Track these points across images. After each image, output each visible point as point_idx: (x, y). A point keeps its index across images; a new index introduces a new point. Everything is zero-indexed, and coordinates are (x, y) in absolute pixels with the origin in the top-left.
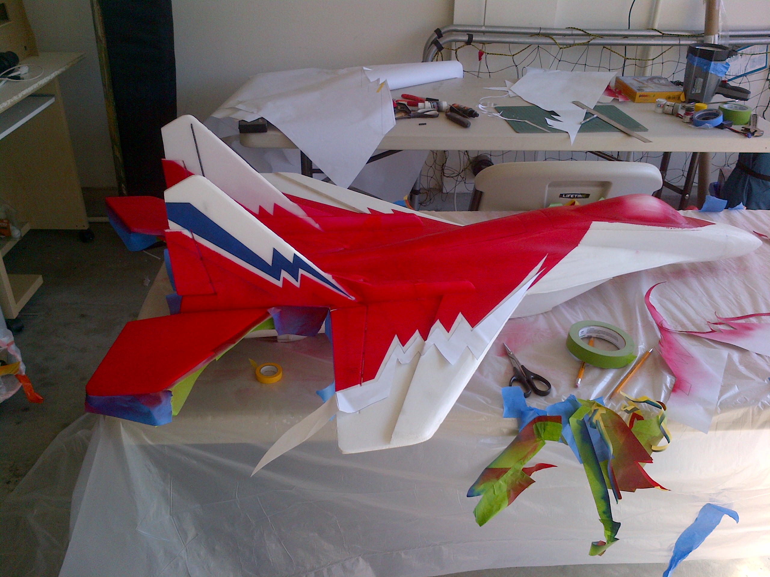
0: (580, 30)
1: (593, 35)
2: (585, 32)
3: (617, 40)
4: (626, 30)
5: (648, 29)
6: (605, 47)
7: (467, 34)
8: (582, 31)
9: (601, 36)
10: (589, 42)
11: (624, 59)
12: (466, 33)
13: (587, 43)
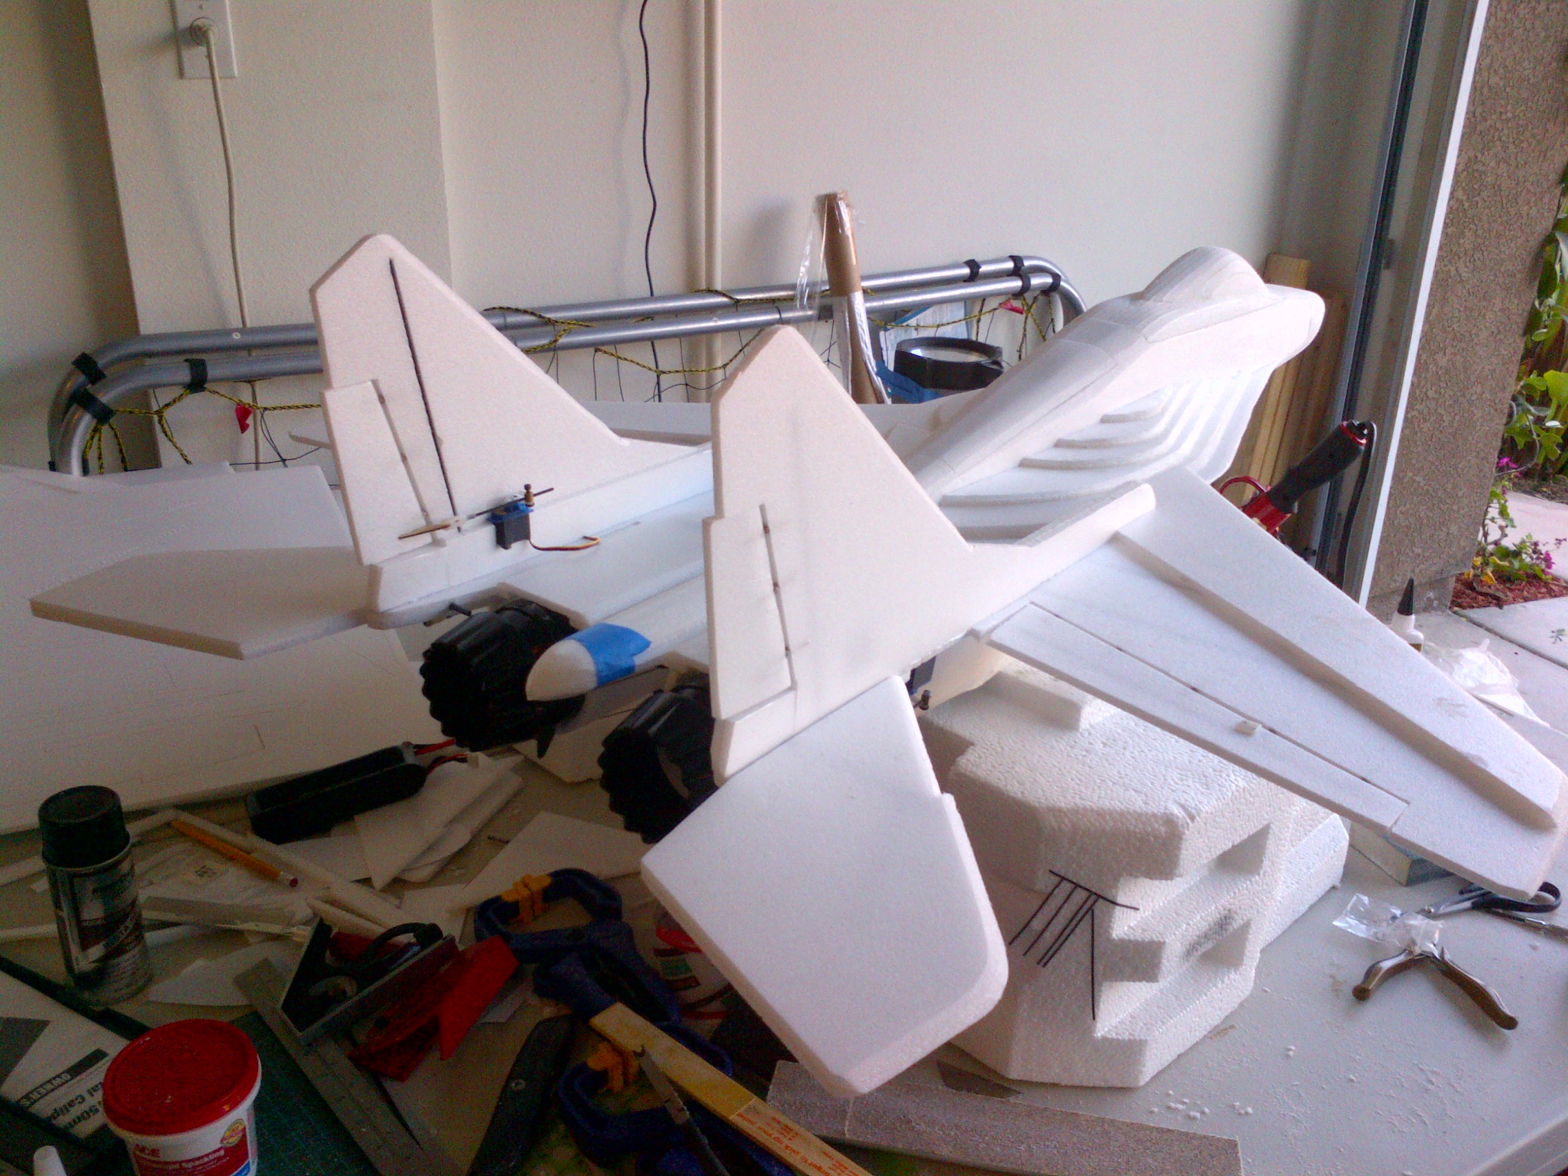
0: (525, 312)
1: (563, 323)
2: (540, 316)
3: (628, 328)
4: (643, 300)
5: (697, 292)
6: (600, 351)
7: (186, 361)
8: (532, 314)
9: (586, 323)
10: (555, 341)
11: (655, 375)
12: (182, 358)
13: (552, 346)
